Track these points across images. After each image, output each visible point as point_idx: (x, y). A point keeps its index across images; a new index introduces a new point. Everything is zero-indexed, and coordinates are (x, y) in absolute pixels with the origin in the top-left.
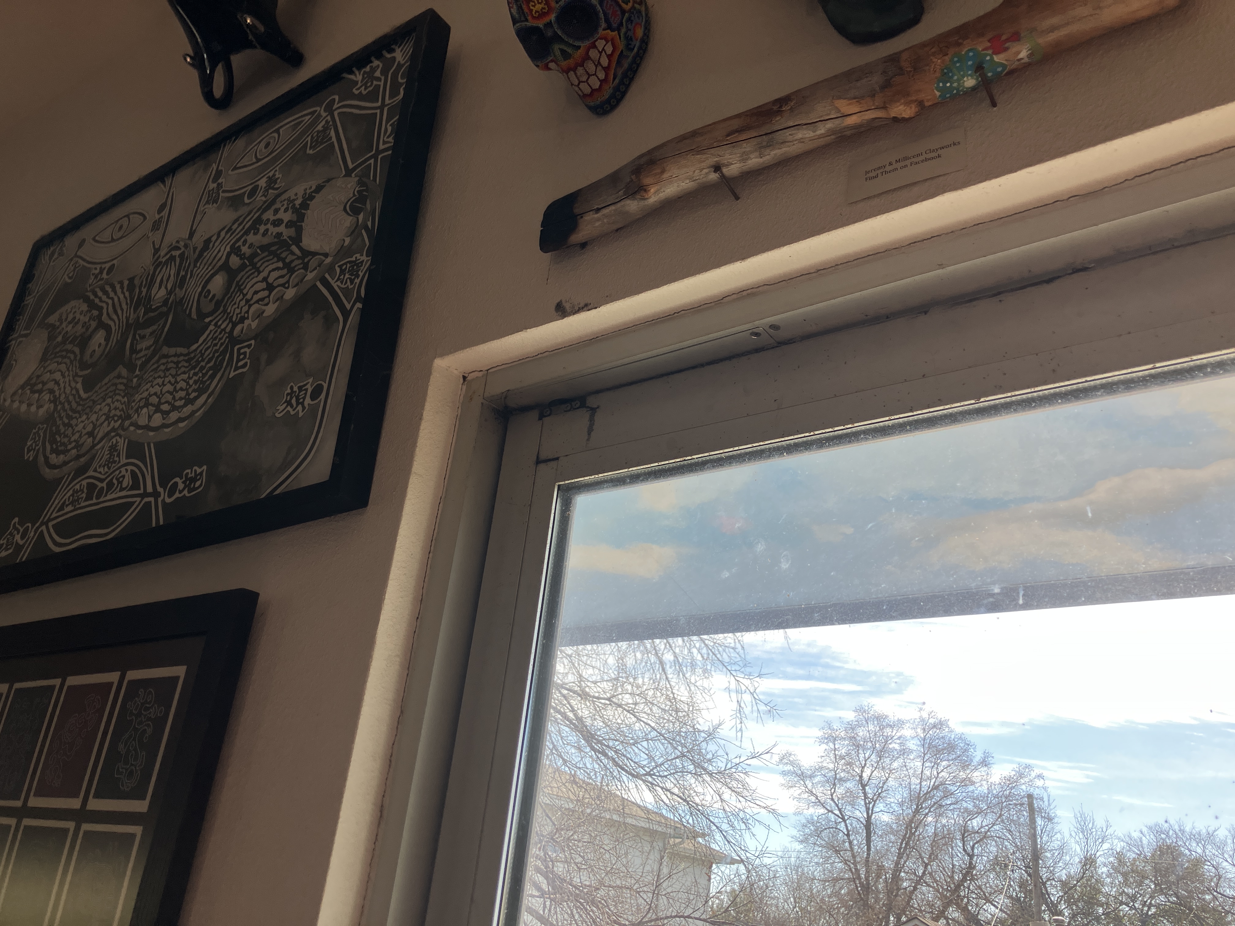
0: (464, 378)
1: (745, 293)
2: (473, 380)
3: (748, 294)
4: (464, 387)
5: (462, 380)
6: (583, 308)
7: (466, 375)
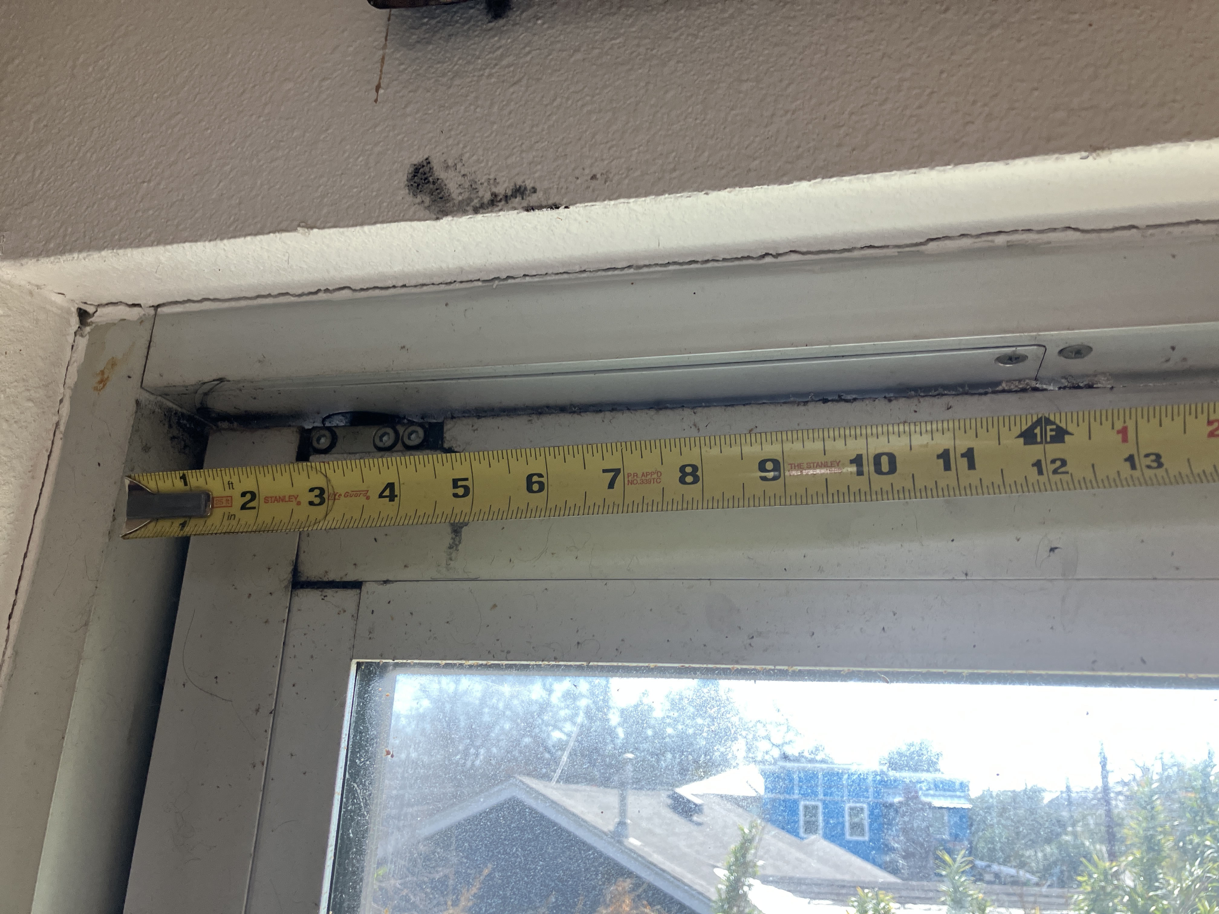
0: (83, 315)
1: (1000, 240)
2: (109, 325)
3: (1010, 246)
4: (82, 343)
5: (75, 321)
6: (506, 198)
7: (90, 310)
